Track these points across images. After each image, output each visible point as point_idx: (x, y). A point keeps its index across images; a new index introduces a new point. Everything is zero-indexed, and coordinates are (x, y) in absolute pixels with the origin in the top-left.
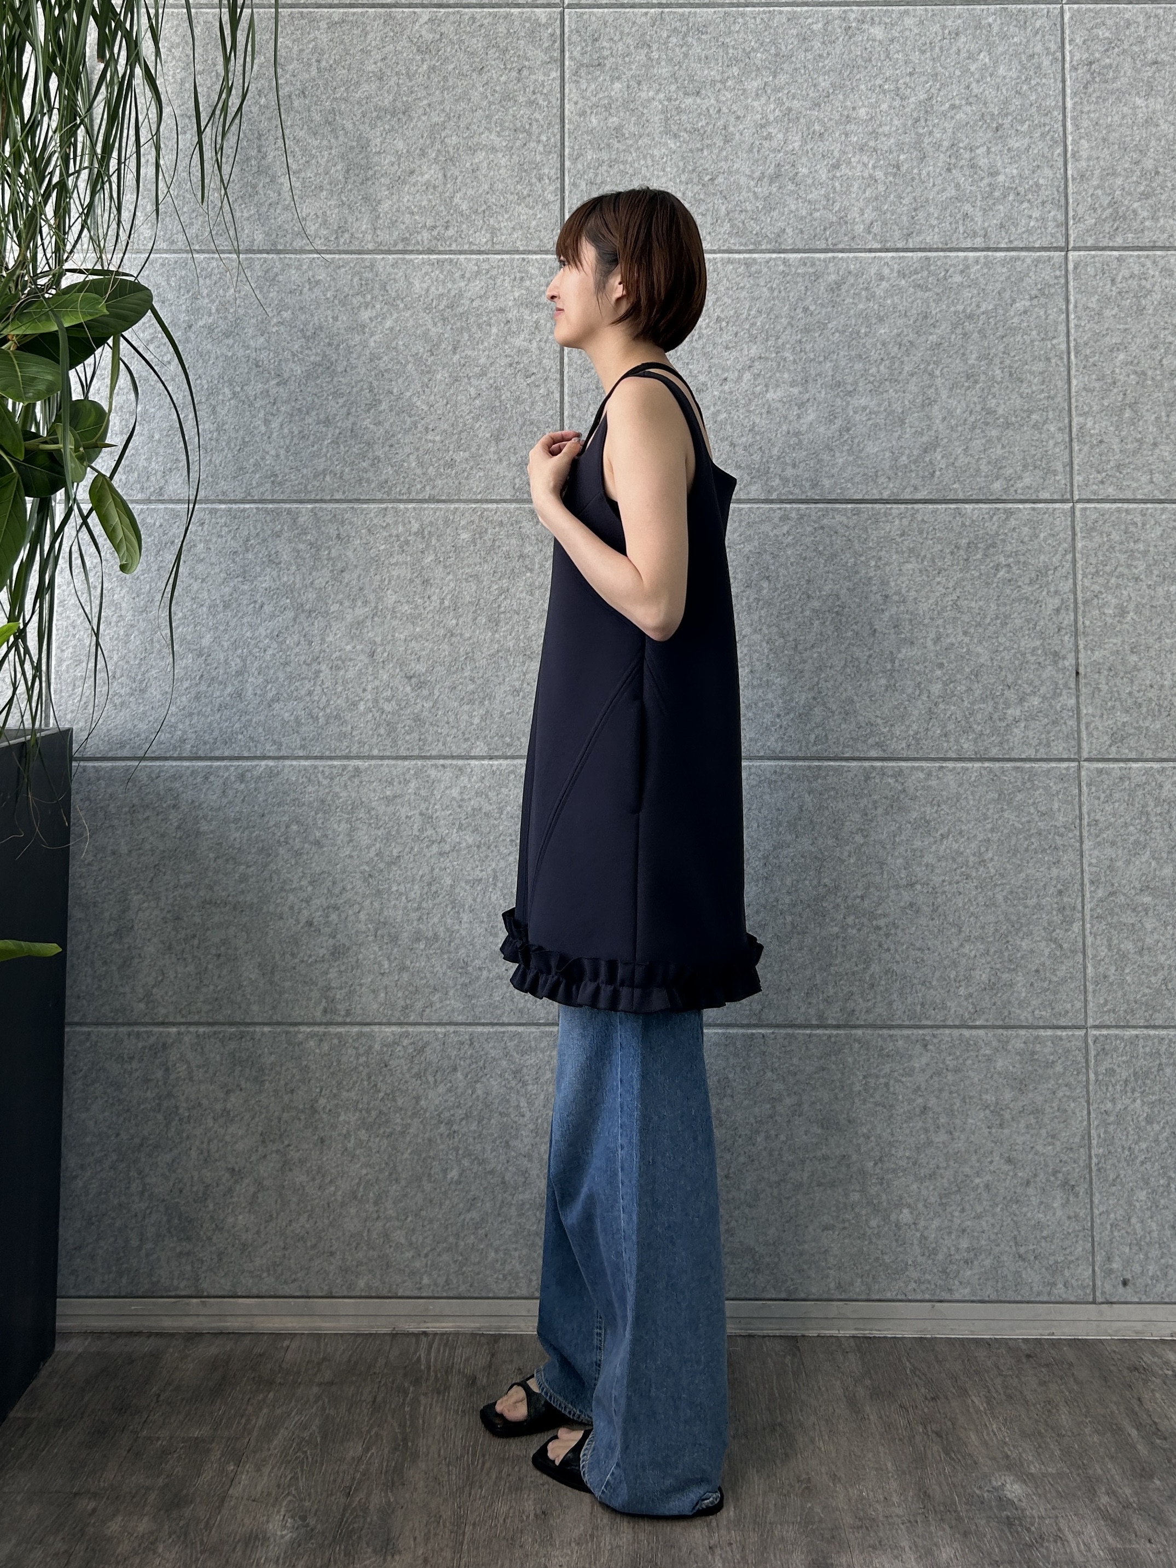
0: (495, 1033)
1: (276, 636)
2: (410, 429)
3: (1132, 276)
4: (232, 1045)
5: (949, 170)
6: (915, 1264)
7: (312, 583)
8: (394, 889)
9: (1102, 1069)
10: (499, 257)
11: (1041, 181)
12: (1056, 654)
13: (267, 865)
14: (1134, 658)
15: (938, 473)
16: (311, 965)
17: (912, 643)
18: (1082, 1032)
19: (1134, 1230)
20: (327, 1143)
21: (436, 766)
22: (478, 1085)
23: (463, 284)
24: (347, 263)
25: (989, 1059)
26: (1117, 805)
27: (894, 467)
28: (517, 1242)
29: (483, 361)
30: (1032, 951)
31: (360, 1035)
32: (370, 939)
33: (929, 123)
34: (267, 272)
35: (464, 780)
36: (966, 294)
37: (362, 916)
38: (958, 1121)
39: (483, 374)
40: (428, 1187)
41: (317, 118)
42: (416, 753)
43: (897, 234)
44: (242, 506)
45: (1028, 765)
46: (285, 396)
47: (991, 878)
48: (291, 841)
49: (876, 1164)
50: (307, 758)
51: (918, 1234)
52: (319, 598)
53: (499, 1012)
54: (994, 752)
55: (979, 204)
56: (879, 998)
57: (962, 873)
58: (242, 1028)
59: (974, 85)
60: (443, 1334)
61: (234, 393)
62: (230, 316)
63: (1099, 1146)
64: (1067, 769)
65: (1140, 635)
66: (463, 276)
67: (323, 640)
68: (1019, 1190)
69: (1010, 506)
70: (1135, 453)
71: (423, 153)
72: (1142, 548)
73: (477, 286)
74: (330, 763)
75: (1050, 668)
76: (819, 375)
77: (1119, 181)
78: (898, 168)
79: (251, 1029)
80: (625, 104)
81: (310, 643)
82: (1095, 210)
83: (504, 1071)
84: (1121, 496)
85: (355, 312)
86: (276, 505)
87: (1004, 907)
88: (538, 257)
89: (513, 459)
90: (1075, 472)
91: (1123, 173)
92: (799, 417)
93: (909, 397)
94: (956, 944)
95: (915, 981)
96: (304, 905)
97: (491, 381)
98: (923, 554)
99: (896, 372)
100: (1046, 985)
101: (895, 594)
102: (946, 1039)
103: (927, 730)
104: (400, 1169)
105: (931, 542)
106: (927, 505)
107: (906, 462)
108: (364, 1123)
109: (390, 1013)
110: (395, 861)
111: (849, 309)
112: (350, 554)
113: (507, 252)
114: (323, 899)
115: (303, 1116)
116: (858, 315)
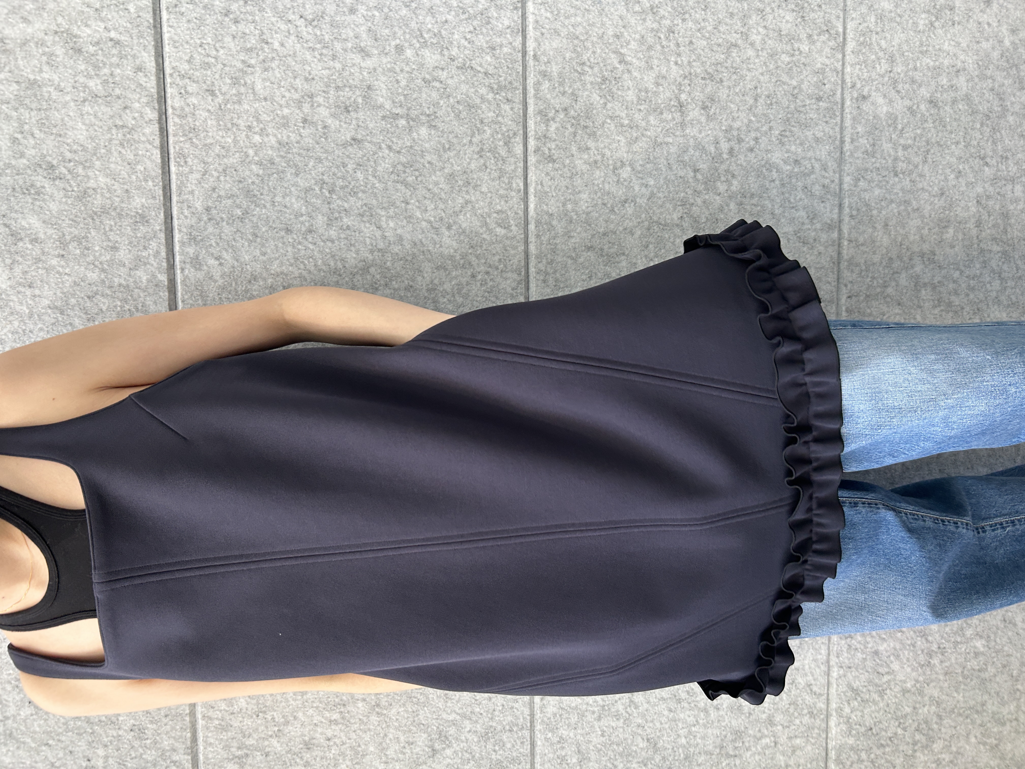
8: (683, 741)
15: (113, 34)
17: (369, 87)
25: (880, 18)
27: (108, 99)
31: (838, 761)
32: (738, 762)
38: (946, 62)
42: (527, 733)
49: (987, 164)
56: (810, 154)
57: (667, 38)
92: (35, 240)
94: (751, 53)
95: (792, 107)
97: (9, 688)
98: (239, 65)
101: (300, 108)
102: (857, 71)
103: (486, 74)
104: (972, 703)
105: (222, 52)
106: (166, 55)
107: (98, 82)
108: (927, 747)
109: (816, 731)
110: (653, 744)
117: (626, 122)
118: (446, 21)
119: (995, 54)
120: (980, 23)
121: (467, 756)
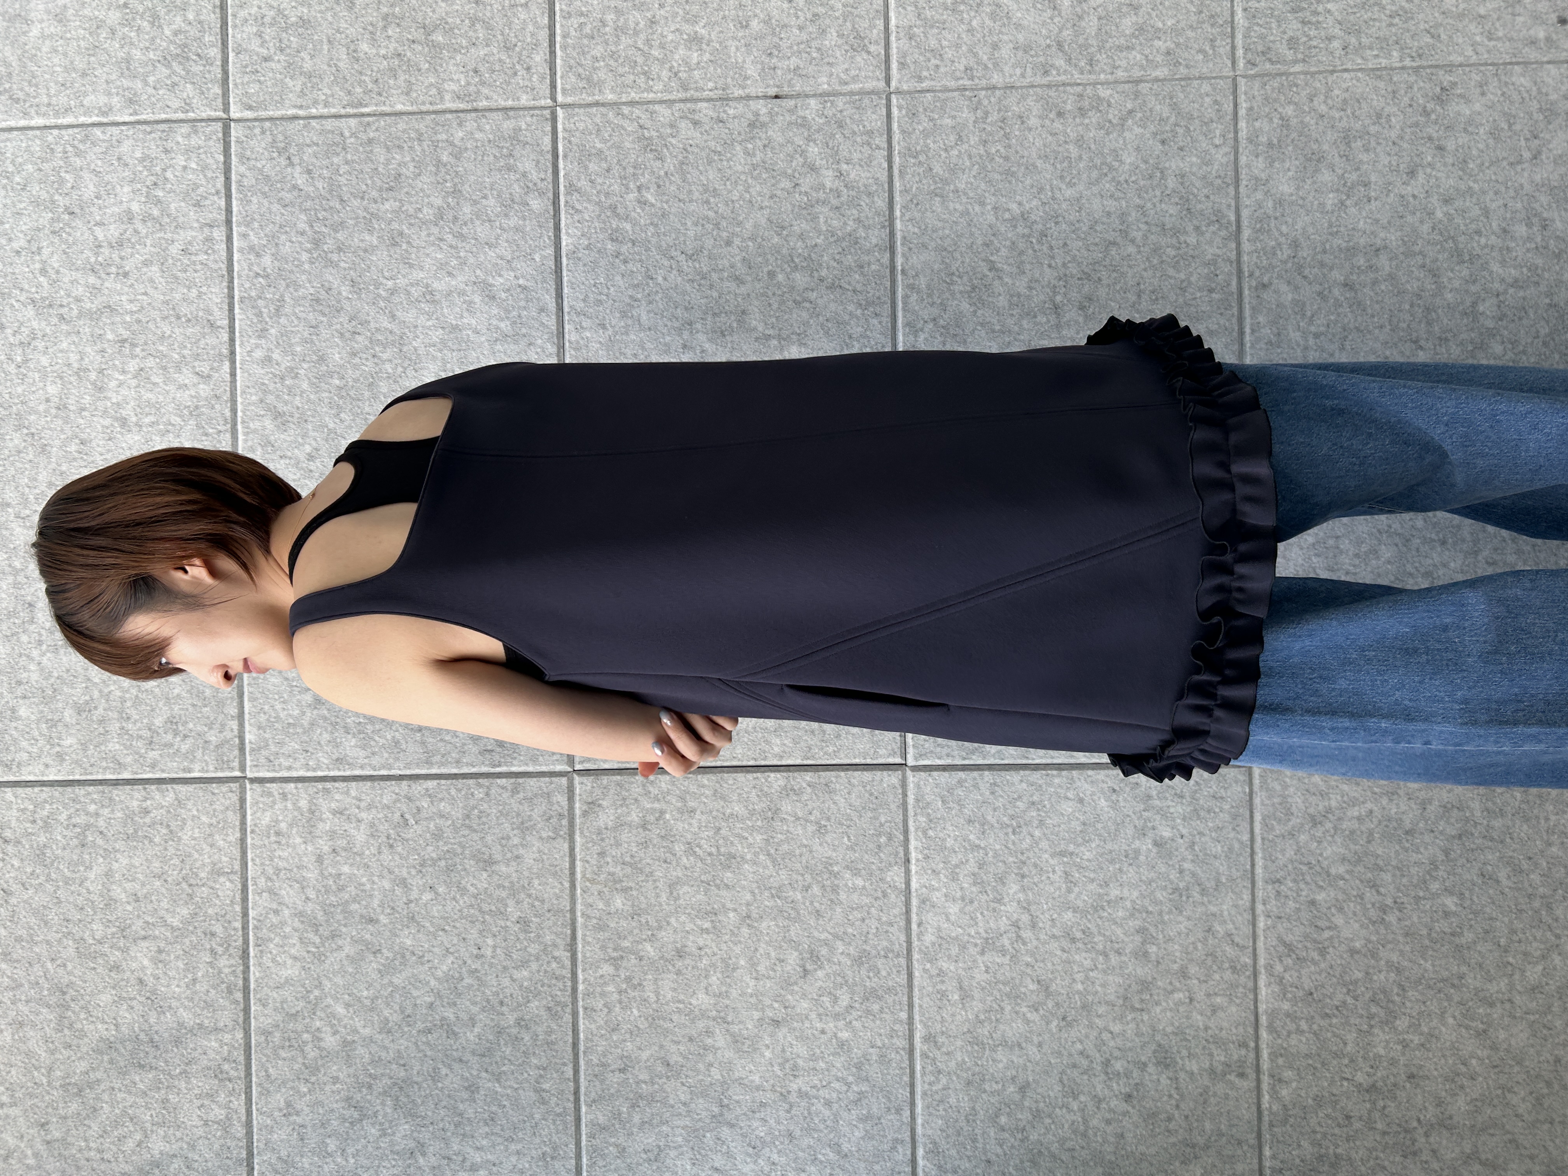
0: (1264, 850)
1: (756, 1148)
2: (479, 979)
3: (260, 35)
5: (126, 275)
6: (1549, 294)
7: (685, 1104)
8: (1080, 987)
9: (1289, 55)
10: (250, 864)
11: (138, 154)
12: (752, 125)
13: (1053, 1156)
14: (754, 23)
15: (521, 282)
16: (1182, 1096)
17: (743, 312)
18: (1241, 82)
19: (1494, 10)
20: (1414, 1070)
21: (920, 934)
22: (1333, 871)
23: (286, 912)
24: (263, 1066)
25: (1279, 202)
26: (945, 43)
28: (1537, 817)
29: (387, 884)
30: (1138, 149)
31: (1271, 1029)
32: (1146, 1017)
33: (65, 302)
35: (937, 897)
36: (286, 249)
37: (1117, 1028)
38: (1362, 241)
39: (403, 883)
40: (1468, 936)
41: (74, 1107)
42: (903, 961)
43: (211, 340)
45: (897, 160)
46: (438, 1145)
47: (1043, 204)
48: (1021, 1124)
49: (1421, 348)
50: (913, 1104)
51: (1511, 291)
52: (704, 1094)
53: (1237, 846)
54: (881, 203)
55: (169, 236)
57: (1039, 242)
59: (15, 245)
64: (900, 108)
65: (724, 17)
66: (276, 912)
67: (758, 1088)
68: (1450, 160)
69: (562, 188)
70: (488, 27)
71: (116, 967)
72: (613, 16)
73: (289, 894)
74: (918, 1075)
75: (770, 133)
77: (137, 54)
78: (124, 341)
80: (47, 701)
81: (763, 1105)
82: (174, 84)
83: (1313, 837)
84: (546, 44)
85: (326, 1055)
86: (584, 1152)
87: (1081, 188)
88: (249, 812)
89: (516, 841)
90: (515, 104)
91: (126, 49)
93: (422, 320)
94: (1131, 249)
95: (1181, 300)
96: (1104, 1105)
97: (413, 872)
98: (627, 300)
99: (391, 338)
100: (1180, 131)
101: (680, 335)
102: (1254, 259)
103: (854, 291)
104: (1446, 974)
105: (612, 289)
106: (565, 296)
107: (508, 323)
108: (1387, 1023)
109: (1241, 990)
110: (1044, 986)
111: (309, 401)
112: (645, 1055)
113: (244, 853)
114: (1096, 1081)
115: (1381, 1103)
116: (317, 388)
117: (997, 328)
118: (816, 245)
119: (1425, 228)
120: (1403, 197)
121: (839, 980)
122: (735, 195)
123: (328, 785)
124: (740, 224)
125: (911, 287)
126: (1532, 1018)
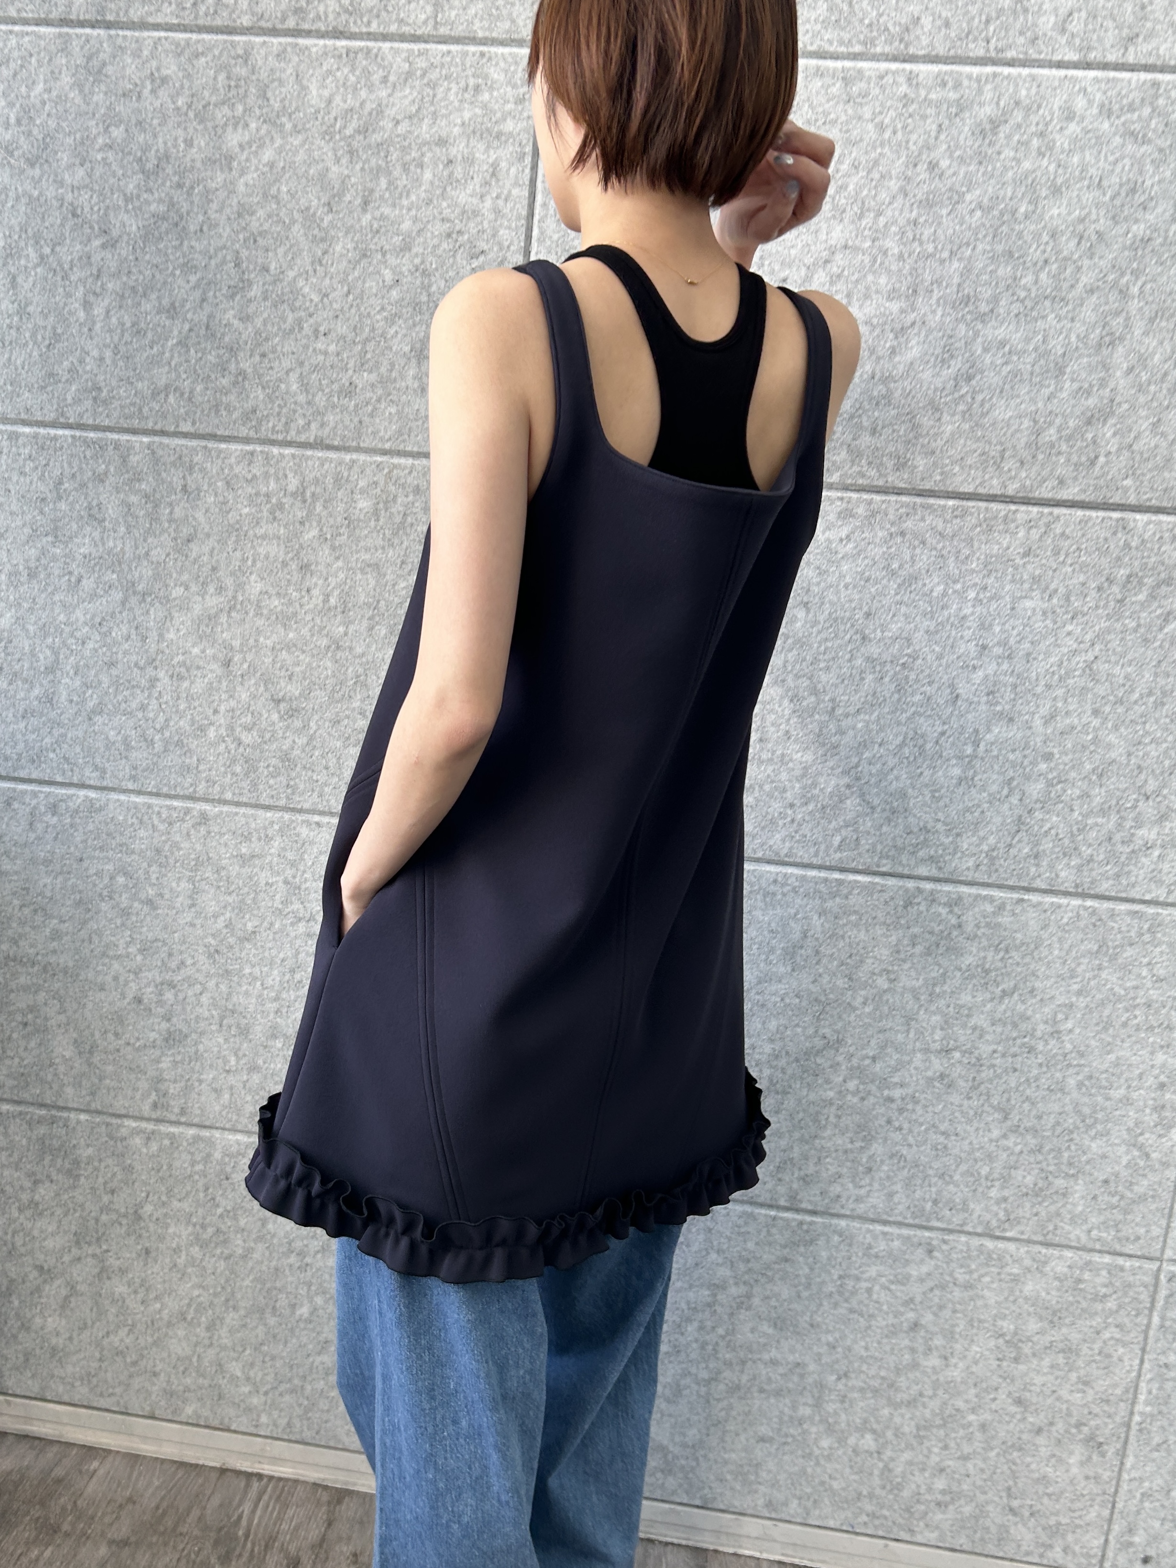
1: (99, 624)
2: (292, 331)
4: (42, 1130)
6: (871, 1496)
7: (147, 554)
8: (247, 971)
9: (1172, 1314)
10: (444, 48)
13: (85, 922)
15: (1102, 459)
16: (138, 1050)
17: (1011, 720)
18: (1154, 1266)
20: (153, 1254)
21: (308, 823)
23: (384, 94)
24: (210, 49)
25: (1015, 1279)
27: (1034, 446)
29: (406, 225)
30: (1104, 1156)
31: (197, 1139)
32: (214, 1028)
34: (89, 58)
37: (204, 999)
38: (958, 1347)
39: (406, 247)
42: (282, 803)
43: (1110, 37)
44: (53, 432)
45: (1151, 910)
46: (113, 265)
47: (1065, 1055)
48: (116, 896)
49: (839, 1379)
50: (139, 793)
51: (881, 1465)
52: (157, 577)
54: (1105, 887)
56: (876, 1186)
57: (1023, 1045)
58: (54, 1112)
60: (280, 1479)
61: (42, 257)
62: (35, 131)
63: (1147, 1403)
66: (385, 80)
67: (161, 635)
68: (1025, 1437)
73: (406, 98)
74: (168, 802)
76: (938, 282)
79: (65, 1114)
81: (144, 639)
85: (217, 131)
86: (100, 435)
87: (1075, 1094)
88: (506, 50)
92: (893, 351)
93: (1079, 328)
94: (996, 1133)
95: (931, 1172)
96: (132, 977)
97: (417, 261)
98: (1053, 586)
99: (1065, 285)
100: (1115, 1200)
101: (999, 644)
102: (960, 1247)
103: (1010, 846)
104: (239, 1295)
105: (1070, 569)
106: (1072, 511)
107: (1054, 438)
108: (197, 1239)
109: (235, 1118)
110: (249, 937)
111: (1006, 169)
112: (200, 515)
113: (457, 40)
114: (156, 972)
115: (124, 1222)
116: (1017, 182)
117: (938, 990)
118: (1072, 810)
119: (960, 1404)
120: (996, 1389)
121: (268, 736)
122: (1150, 727)
123: (528, 160)
124: (1116, 728)
125: (1001, 907)
126: (195, 1359)
